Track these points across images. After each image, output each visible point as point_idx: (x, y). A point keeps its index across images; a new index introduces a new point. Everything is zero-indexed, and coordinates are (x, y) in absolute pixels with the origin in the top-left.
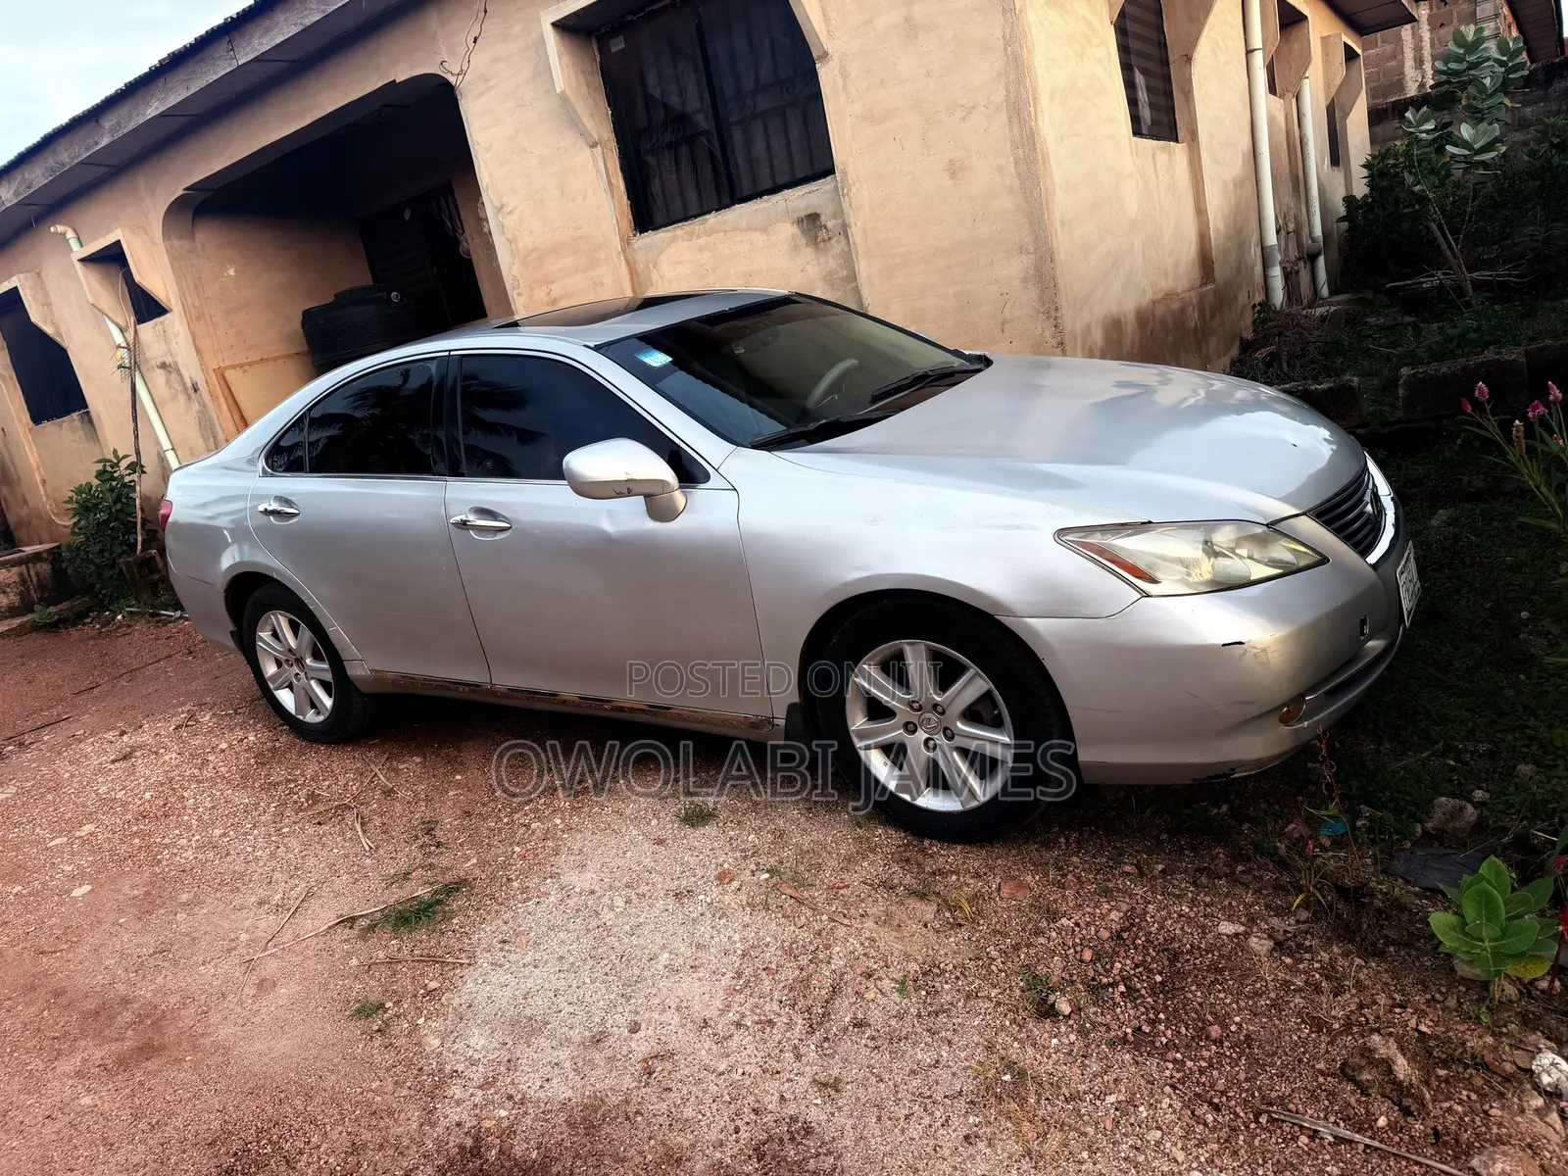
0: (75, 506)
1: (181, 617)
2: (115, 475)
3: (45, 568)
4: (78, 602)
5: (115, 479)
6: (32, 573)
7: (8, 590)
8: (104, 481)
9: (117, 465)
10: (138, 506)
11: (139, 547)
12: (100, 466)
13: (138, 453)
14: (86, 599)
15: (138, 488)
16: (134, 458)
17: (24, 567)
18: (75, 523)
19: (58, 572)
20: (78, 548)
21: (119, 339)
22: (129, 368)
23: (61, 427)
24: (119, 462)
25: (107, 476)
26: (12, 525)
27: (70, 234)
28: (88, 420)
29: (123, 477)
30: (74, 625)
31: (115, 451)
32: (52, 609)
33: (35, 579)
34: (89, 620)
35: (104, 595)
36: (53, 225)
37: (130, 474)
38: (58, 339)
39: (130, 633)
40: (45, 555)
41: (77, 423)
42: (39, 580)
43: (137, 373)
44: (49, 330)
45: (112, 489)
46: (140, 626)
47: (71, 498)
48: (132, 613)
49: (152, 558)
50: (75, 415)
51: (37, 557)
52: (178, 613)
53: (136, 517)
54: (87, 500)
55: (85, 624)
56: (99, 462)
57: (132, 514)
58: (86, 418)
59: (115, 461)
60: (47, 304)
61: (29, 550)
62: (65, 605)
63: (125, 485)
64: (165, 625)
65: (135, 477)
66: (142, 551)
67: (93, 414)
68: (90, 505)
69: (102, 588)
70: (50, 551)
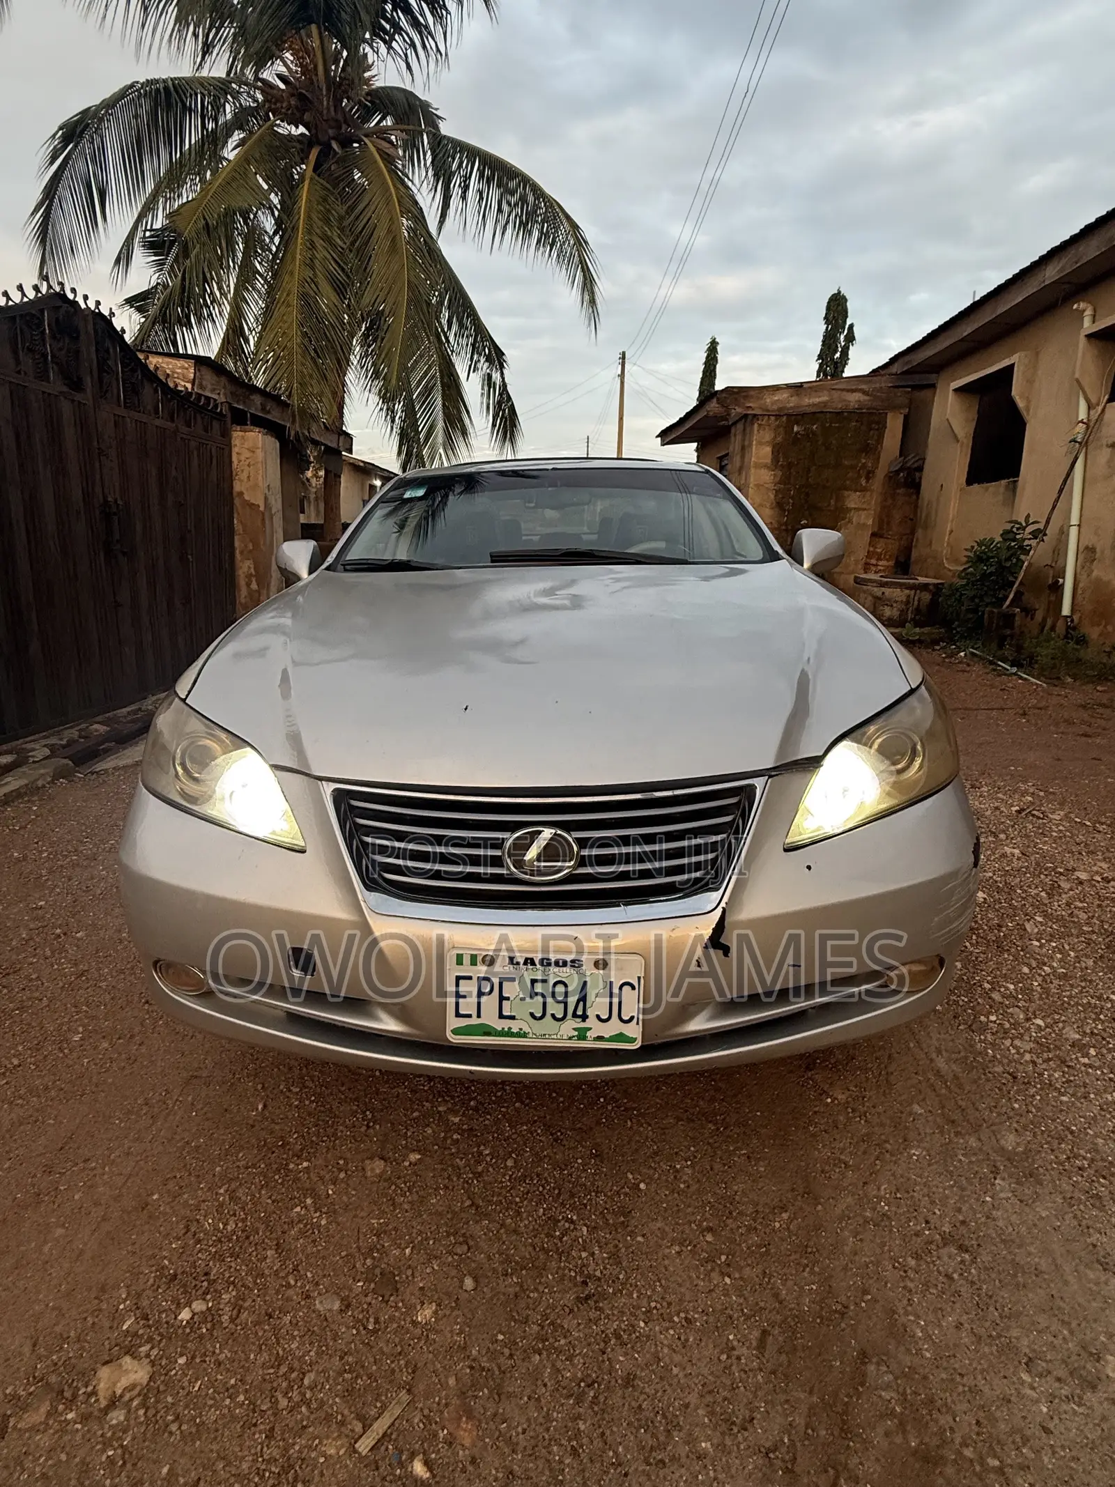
0: (971, 555)
1: (1015, 674)
2: (1018, 537)
3: (927, 597)
4: (936, 631)
5: (1014, 540)
6: (916, 598)
7: (895, 605)
8: (1005, 540)
9: (1024, 529)
10: (1024, 568)
11: (1008, 603)
12: (1008, 527)
13: (1048, 522)
14: (943, 630)
15: (1032, 552)
16: (1041, 526)
17: (913, 592)
18: (965, 569)
19: (934, 603)
20: (957, 590)
21: (1082, 415)
22: (1080, 443)
23: (987, 489)
24: (1027, 526)
25: (1011, 536)
26: (913, 558)
27: (1089, 312)
28: (1013, 488)
29: (1024, 540)
30: (926, 647)
31: (1028, 516)
32: (917, 630)
33: (916, 603)
34: (938, 648)
35: (958, 632)
36: (1078, 302)
37: (1030, 539)
38: (1024, 413)
39: (968, 672)
40: (931, 587)
41: (1002, 490)
42: (919, 605)
43: (1084, 450)
44: (1021, 404)
45: (1009, 548)
46: (977, 668)
47: (973, 547)
48: (973, 654)
49: (1014, 615)
50: (1004, 482)
51: (925, 587)
52: (1014, 670)
53: (1016, 578)
54: (984, 552)
55: (934, 650)
56: (1011, 522)
57: (1015, 574)
58: (1011, 486)
59: (1024, 524)
60: (1030, 382)
61: (922, 580)
62: (926, 630)
63: (1021, 548)
64: (1000, 676)
65: (1033, 543)
66: (1008, 607)
67: (1020, 484)
68: (985, 557)
69: (959, 626)
70: (936, 585)
